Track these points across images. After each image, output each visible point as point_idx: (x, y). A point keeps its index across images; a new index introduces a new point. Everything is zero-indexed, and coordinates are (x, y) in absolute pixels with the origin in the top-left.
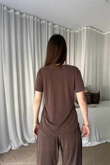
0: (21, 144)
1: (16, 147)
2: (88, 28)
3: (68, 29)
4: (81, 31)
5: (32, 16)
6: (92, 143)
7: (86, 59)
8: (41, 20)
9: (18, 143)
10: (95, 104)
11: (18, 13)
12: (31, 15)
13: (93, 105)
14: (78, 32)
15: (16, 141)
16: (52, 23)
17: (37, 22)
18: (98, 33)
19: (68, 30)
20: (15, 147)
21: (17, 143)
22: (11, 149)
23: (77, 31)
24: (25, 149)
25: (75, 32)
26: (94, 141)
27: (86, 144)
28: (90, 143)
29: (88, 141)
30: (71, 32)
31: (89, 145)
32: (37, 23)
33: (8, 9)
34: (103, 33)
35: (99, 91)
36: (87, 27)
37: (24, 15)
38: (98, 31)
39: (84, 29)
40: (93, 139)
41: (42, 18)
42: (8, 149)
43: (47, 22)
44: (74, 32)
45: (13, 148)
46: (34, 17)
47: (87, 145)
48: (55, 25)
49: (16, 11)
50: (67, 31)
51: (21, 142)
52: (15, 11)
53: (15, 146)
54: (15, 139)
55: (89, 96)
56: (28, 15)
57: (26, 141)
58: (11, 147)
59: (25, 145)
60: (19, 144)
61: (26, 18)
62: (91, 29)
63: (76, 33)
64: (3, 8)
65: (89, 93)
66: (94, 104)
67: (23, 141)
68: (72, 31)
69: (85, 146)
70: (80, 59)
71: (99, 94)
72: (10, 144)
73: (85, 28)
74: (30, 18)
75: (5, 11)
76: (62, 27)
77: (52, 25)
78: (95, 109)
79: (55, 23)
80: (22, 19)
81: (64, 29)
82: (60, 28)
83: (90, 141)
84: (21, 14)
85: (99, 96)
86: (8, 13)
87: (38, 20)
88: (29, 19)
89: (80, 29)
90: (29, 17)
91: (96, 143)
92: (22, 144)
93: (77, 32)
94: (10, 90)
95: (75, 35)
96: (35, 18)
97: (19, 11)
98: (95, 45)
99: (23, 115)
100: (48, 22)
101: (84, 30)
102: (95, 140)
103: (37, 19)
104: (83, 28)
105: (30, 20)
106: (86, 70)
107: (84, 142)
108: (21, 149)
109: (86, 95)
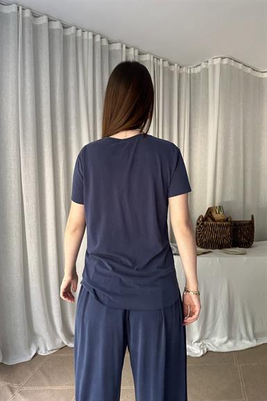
0: (61, 342)
1: (49, 349)
2: (225, 61)
3: (176, 65)
4: (207, 70)
5: (90, 34)
6: (236, 342)
7: (220, 136)
8: (110, 43)
9: (55, 339)
10: (242, 247)
11: (56, 25)
12: (88, 31)
13: (238, 250)
14: (199, 73)
15: (50, 335)
16: (136, 51)
17: (102, 46)
18: (249, 74)
19: (175, 68)
20: (46, 349)
21: (51, 339)
22: (36, 354)
23: (198, 70)
24: (71, 355)
25: (192, 71)
26: (241, 338)
27: (221, 345)
28: (230, 343)
29: (225, 339)
30: (181, 72)
31: (230, 348)
32: (101, 51)
33: (35, 16)
34: (260, 75)
35: (252, 216)
36: (222, 58)
37: (71, 31)
38: (249, 70)
39: (215, 63)
40: (238, 335)
41: (113, 38)
42: (30, 354)
43: (124, 46)
44: (189, 72)
45: (42, 353)
46: (94, 36)
47: (225, 349)
48: (143, 54)
49: (52, 20)
50: (173, 70)
51: (62, 339)
52: (49, 20)
53: (45, 347)
54: (48, 329)
55: (227, 226)
56: (80, 31)
58: (38, 349)
59: (71, 345)
60: (57, 343)
61: (76, 38)
62: (233, 63)
63: (195, 74)
64: (23, 13)
65: (227, 220)
66: (240, 247)
67: (65, 336)
68: (184, 69)
69: (219, 351)
70: (206, 137)
71: (251, 223)
72: (36, 343)
73: (217, 61)
74: (85, 36)
75: (27, 21)
76: (161, 60)
77: (136, 54)
78: (244, 258)
79: (144, 49)
80: (65, 40)
81: (166, 64)
82: (155, 62)
83: (230, 338)
84: (64, 28)
85: (253, 227)
86: (33, 25)
87: (105, 42)
88: (83, 40)
89: (204, 65)
90: (82, 35)
91: (246, 344)
92: (63, 343)
93: (196, 72)
94: (36, 208)
95: (193, 79)
96: (98, 39)
97: (60, 20)
98: (241, 104)
100: (127, 48)
101: (214, 66)
102: (244, 336)
103: (101, 41)
104: (213, 62)
105: (86, 42)
106: (219, 164)
107: (215, 340)
108: (63, 355)
109: (220, 226)
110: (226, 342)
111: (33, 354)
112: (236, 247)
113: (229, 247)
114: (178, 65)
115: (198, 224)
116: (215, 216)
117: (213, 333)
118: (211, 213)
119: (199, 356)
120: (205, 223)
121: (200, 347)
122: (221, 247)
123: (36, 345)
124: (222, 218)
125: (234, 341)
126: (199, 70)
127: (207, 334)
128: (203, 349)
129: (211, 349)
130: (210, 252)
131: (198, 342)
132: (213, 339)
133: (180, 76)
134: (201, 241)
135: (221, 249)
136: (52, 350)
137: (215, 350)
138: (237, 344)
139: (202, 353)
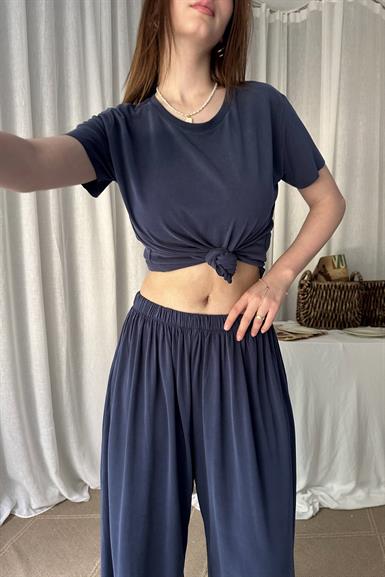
0: (57, 493)
1: (34, 507)
3: (264, 6)
4: (317, 15)
6: (368, 493)
7: (340, 133)
9: (45, 488)
13: (369, 330)
14: (304, 22)
15: (35, 481)
20: (29, 506)
21: (38, 488)
22: (11, 515)
24: (74, 517)
25: (292, 20)
26: (379, 483)
27: (344, 496)
28: (360, 494)
29: (351, 486)
30: (272, 21)
31: (358, 502)
40: (373, 477)
42: (1, 516)
44: (285, 21)
45: (22, 513)
47: (351, 504)
51: (59, 488)
53: (29, 503)
54: (31, 470)
55: (353, 289)
57: (82, 481)
58: (16, 506)
59: (76, 498)
60: (49, 497)
63: (296, 24)
65: (353, 279)
66: (372, 326)
67: (64, 483)
68: (277, 15)
69: (342, 507)
72: (10, 495)
83: (361, 483)
92: (61, 495)
93: (298, 21)
95: (293, 32)
98: (379, 76)
99: (64, 368)
101: (332, 6)
107: (332, 488)
108: (58, 517)
109: (341, 289)
110: (353, 492)
111: (5, 515)
112: (366, 325)
113: (356, 326)
114: (267, 7)
115: (301, 286)
116: (332, 272)
117: (330, 475)
118: (324, 266)
119: (306, 517)
120: (315, 284)
121: (307, 501)
122: (342, 325)
123: (12, 500)
124: (342, 275)
125: (366, 489)
126: (304, 17)
127: (320, 477)
128: (312, 504)
129: (327, 504)
130: (324, 334)
131: (304, 491)
132: (329, 485)
133: (270, 27)
134: (307, 315)
135: (341, 329)
136: (41, 508)
137: (333, 506)
138: (371, 495)
139: (311, 513)
